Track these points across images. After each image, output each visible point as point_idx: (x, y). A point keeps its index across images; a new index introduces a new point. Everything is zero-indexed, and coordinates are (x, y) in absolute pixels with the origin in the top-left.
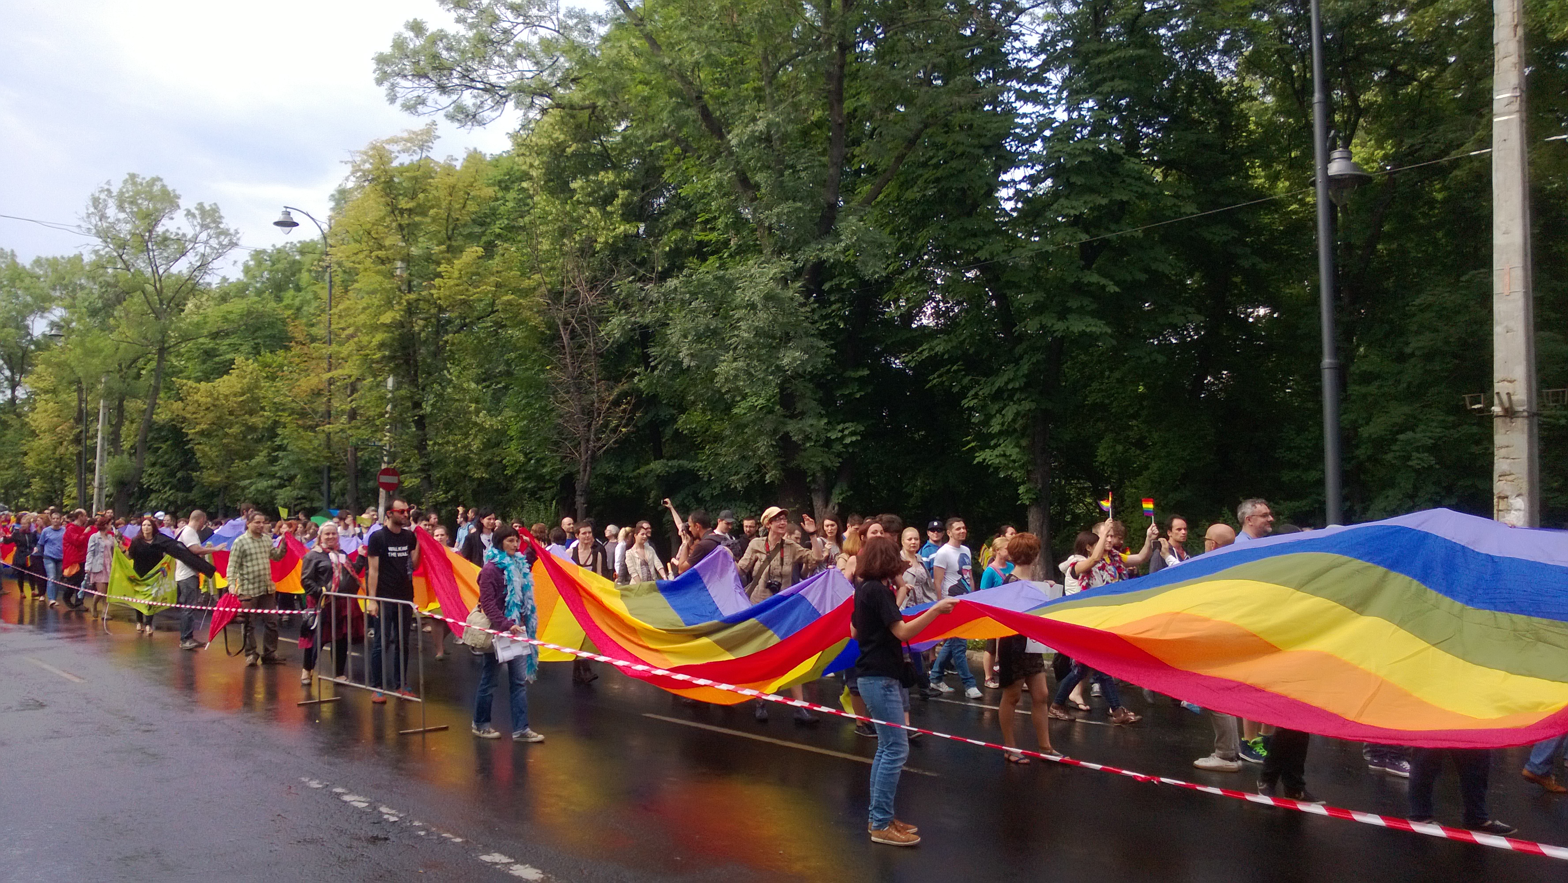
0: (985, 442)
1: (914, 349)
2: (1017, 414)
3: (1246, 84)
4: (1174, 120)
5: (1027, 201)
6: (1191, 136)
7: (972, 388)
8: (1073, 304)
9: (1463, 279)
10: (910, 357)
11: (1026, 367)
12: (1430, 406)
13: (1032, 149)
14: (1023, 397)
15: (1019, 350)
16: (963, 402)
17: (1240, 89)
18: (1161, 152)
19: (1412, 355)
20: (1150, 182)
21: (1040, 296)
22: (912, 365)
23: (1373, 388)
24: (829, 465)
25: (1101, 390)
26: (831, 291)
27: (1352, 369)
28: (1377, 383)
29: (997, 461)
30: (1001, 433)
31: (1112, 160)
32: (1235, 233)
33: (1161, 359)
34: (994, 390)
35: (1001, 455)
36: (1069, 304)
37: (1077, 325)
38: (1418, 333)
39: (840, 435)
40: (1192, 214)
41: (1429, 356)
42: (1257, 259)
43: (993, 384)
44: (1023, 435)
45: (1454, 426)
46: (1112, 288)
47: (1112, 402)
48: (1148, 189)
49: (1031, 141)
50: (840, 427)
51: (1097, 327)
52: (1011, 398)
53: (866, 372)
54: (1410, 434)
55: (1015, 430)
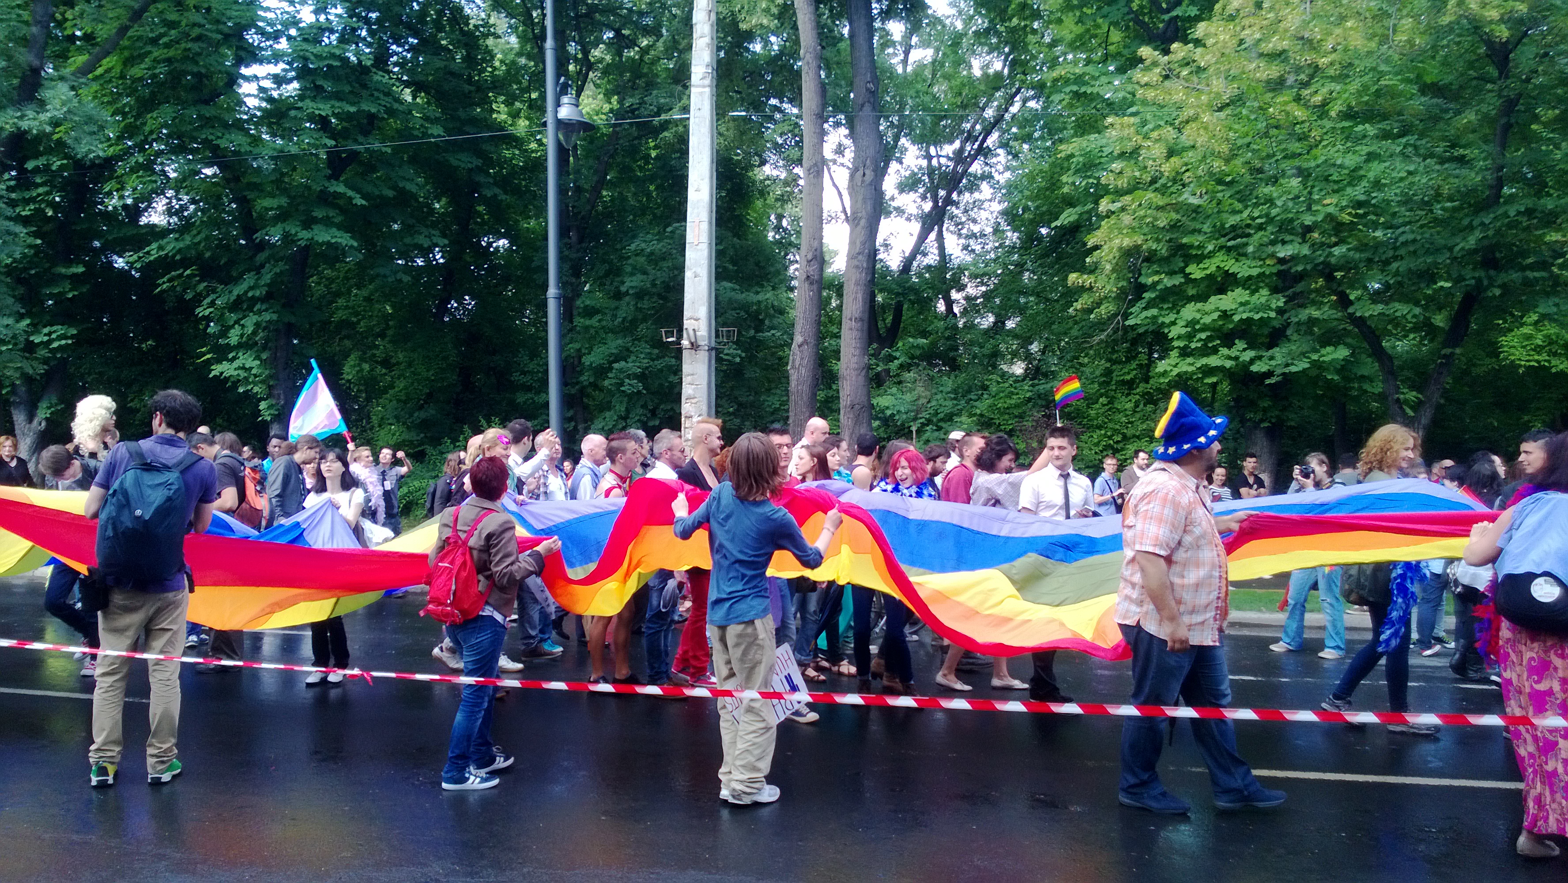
0: (223, 353)
1: (141, 248)
2: (257, 325)
3: (492, 21)
4: (423, 42)
5: (270, 100)
6: (439, 64)
7: (208, 295)
8: (319, 213)
9: (669, 229)
10: (135, 257)
11: (269, 276)
12: (639, 340)
13: (276, 46)
14: (264, 307)
15: (261, 257)
16: (198, 311)
17: (486, 24)
18: (409, 72)
19: (627, 293)
20: (398, 101)
21: (283, 201)
22: (138, 265)
23: (594, 321)
24: (31, 372)
25: (347, 307)
26: (37, 170)
27: (579, 303)
28: (598, 317)
29: (236, 373)
30: (240, 346)
31: (361, 70)
32: (479, 162)
33: (406, 279)
34: (233, 298)
35: (239, 368)
36: (314, 214)
37: (323, 235)
38: (632, 274)
39: (46, 338)
40: (439, 136)
41: (640, 295)
42: (497, 191)
43: (230, 292)
44: (264, 348)
45: (658, 358)
46: (359, 201)
47: (359, 321)
48: (396, 106)
49: (276, 36)
50: (46, 330)
51: (344, 239)
52: (250, 309)
53: (81, 269)
54: (622, 364)
55: (256, 343)
